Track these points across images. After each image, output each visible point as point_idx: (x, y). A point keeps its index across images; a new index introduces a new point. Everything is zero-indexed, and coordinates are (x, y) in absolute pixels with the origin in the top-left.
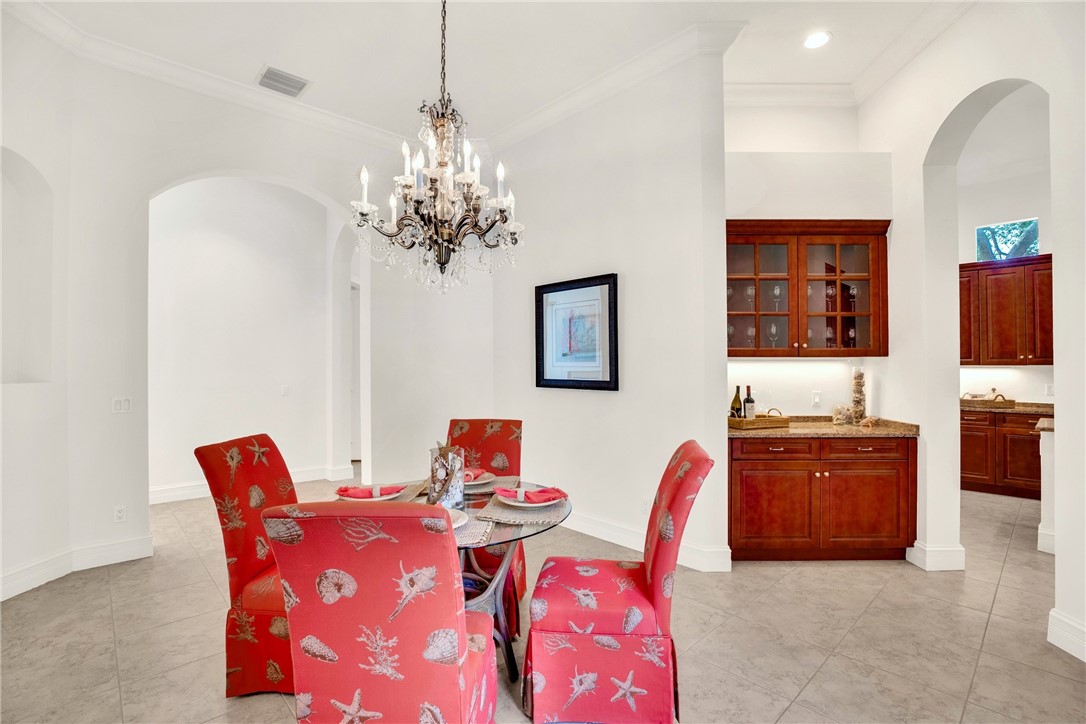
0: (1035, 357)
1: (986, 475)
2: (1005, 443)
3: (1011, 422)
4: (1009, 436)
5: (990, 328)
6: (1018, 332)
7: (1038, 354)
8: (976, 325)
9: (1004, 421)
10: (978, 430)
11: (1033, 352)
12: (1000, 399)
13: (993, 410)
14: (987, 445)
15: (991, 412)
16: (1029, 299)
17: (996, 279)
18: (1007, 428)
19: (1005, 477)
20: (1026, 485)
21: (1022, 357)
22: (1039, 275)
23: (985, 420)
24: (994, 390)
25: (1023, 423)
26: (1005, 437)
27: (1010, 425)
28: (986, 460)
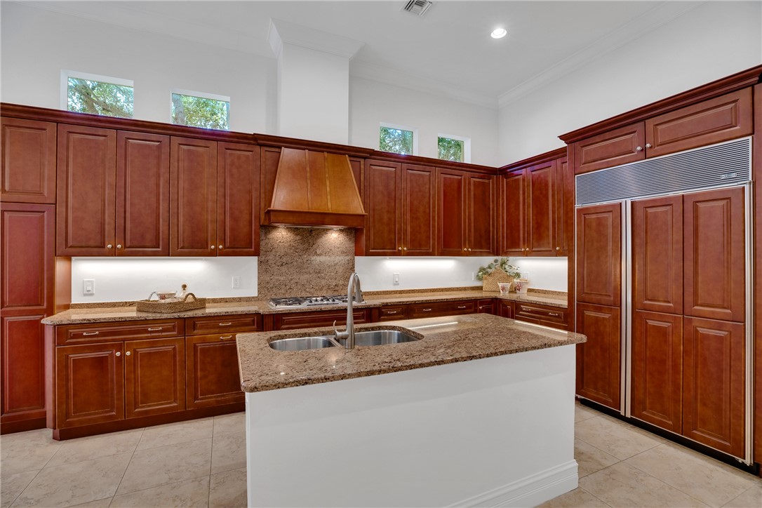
0: (225, 247)
1: (175, 402)
2: (195, 355)
3: (202, 327)
4: (200, 346)
5: (181, 211)
6: (209, 218)
7: (228, 245)
8: (166, 205)
9: (194, 328)
10: (164, 343)
11: (224, 242)
12: (190, 299)
13: (182, 315)
14: (175, 361)
15: (180, 318)
16: (221, 180)
17: (189, 150)
18: (197, 335)
19: (196, 398)
20: (217, 401)
21: (213, 247)
22: (231, 155)
23: (173, 329)
24: (184, 287)
25: (214, 327)
26: (195, 347)
27: (200, 331)
28: (175, 381)
